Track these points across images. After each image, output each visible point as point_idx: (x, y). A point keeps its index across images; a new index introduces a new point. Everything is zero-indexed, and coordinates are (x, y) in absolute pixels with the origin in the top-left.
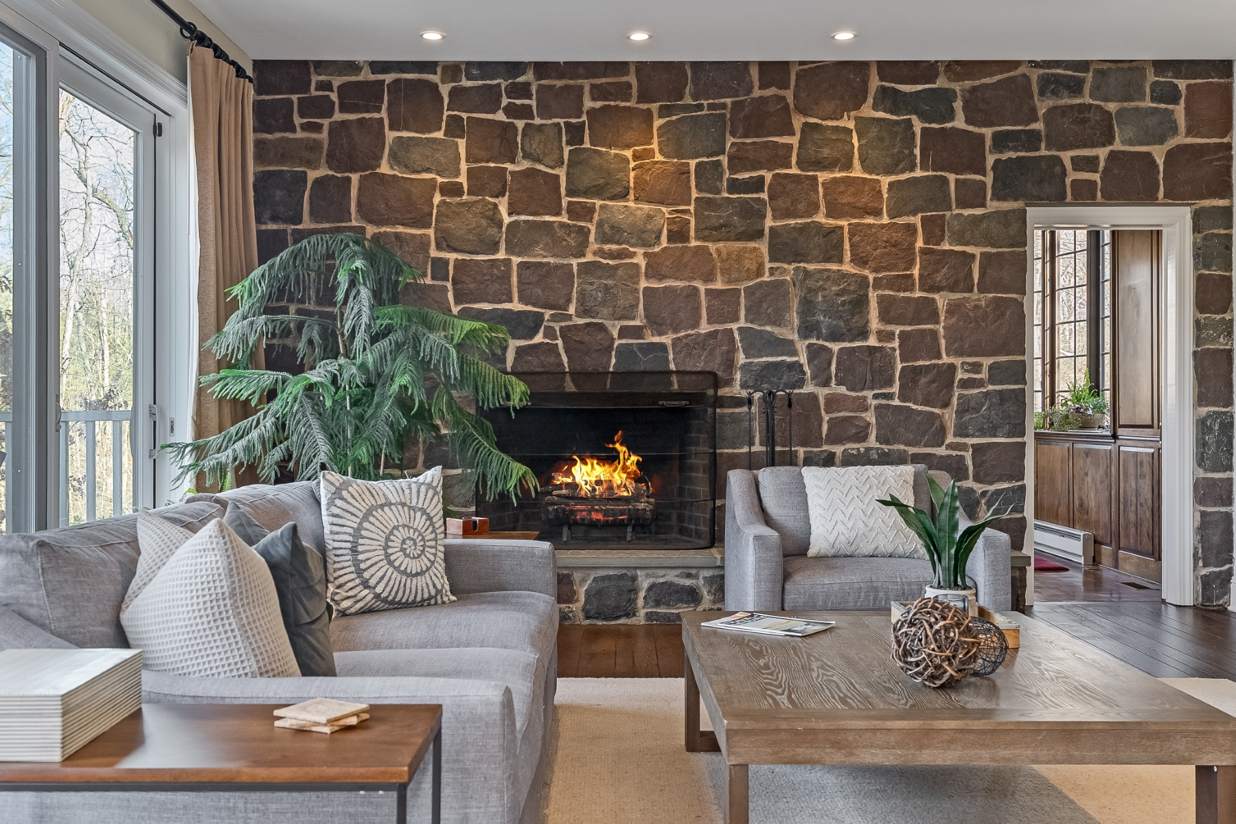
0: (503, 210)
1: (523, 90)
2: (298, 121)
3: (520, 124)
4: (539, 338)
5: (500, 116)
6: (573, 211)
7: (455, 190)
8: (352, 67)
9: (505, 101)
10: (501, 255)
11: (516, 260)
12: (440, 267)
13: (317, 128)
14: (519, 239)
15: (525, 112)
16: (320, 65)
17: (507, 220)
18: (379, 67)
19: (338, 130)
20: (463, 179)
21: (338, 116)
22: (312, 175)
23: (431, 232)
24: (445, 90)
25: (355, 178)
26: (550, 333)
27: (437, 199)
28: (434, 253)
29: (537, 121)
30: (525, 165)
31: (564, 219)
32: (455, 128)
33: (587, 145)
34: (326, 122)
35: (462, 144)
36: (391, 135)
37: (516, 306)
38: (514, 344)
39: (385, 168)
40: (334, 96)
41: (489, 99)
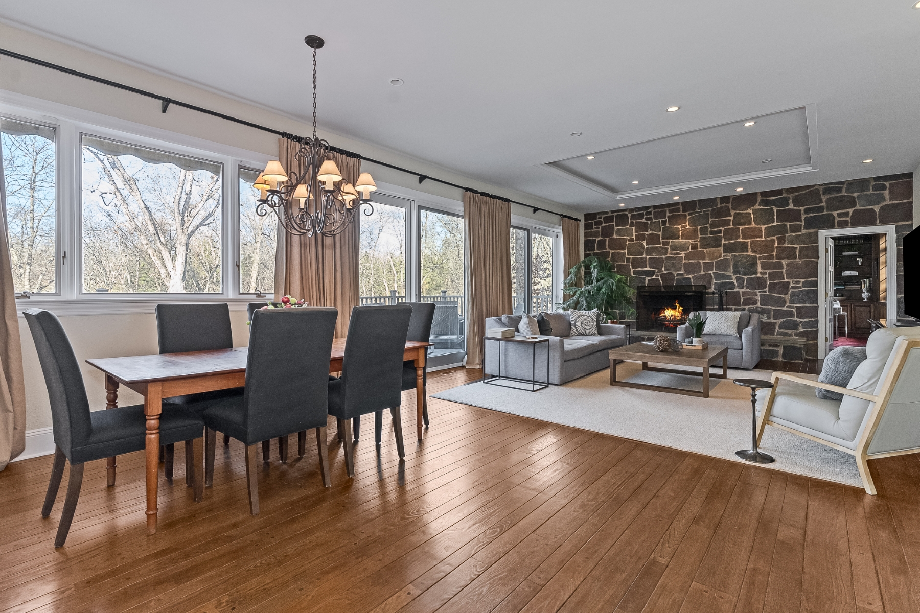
0: (645, 244)
1: (650, 213)
2: (594, 227)
3: (649, 222)
4: (654, 277)
5: (644, 220)
6: (663, 243)
7: (632, 240)
8: (607, 213)
9: (645, 217)
10: (644, 256)
11: (648, 257)
12: (628, 260)
13: (599, 228)
14: (649, 251)
15: (650, 218)
16: (599, 213)
17: (646, 247)
18: (612, 212)
19: (603, 228)
20: (634, 237)
21: (603, 225)
22: (597, 239)
23: (626, 251)
24: (629, 216)
25: (607, 239)
26: (657, 276)
27: (627, 243)
28: (627, 256)
29: (654, 221)
30: (651, 232)
31: (661, 245)
32: (632, 224)
33: (668, 225)
34: (600, 226)
35: (634, 228)
36: (616, 228)
37: (648, 269)
38: (647, 279)
39: (615, 236)
40: (602, 220)
41: (641, 216)
